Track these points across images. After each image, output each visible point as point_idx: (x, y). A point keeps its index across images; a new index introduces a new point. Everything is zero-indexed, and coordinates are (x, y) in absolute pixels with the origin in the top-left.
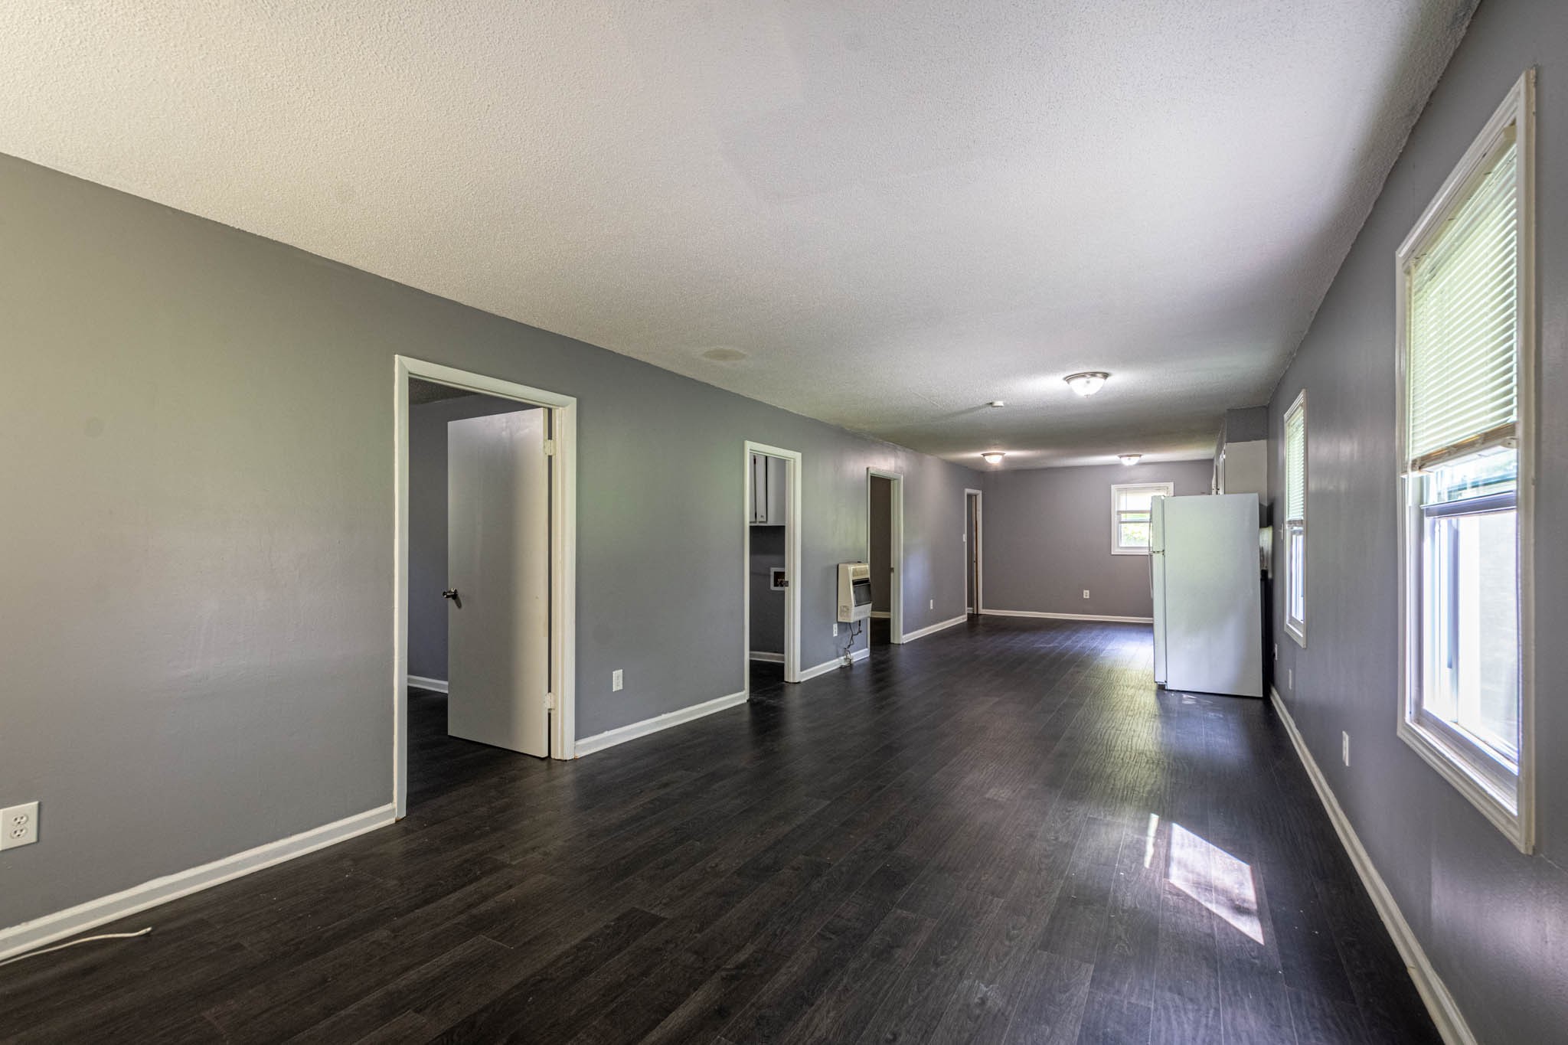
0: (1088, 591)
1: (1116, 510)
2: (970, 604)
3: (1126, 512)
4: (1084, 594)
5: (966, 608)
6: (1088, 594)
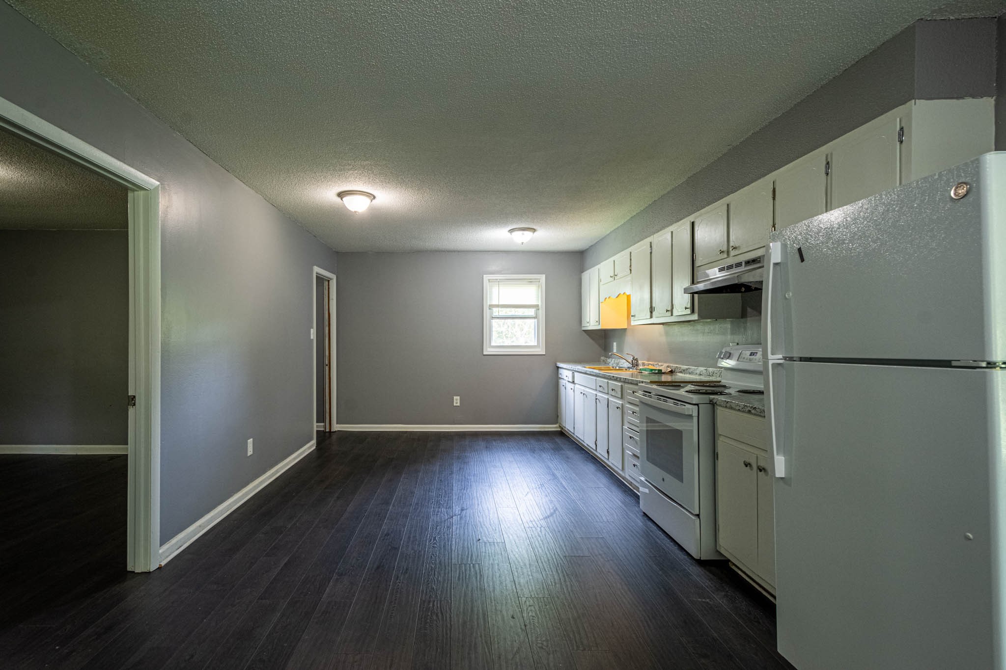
0: (458, 398)
1: (488, 304)
2: (321, 418)
3: (498, 306)
4: (455, 401)
5: (315, 424)
6: (459, 401)
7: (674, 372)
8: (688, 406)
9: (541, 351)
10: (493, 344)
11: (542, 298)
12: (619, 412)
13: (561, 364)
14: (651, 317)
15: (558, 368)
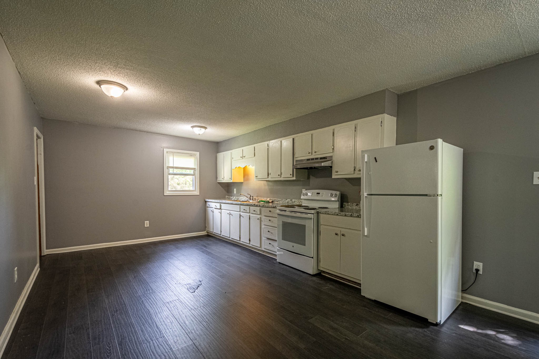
0: (148, 222)
1: (167, 166)
3: (172, 167)
4: (146, 224)
6: (148, 224)
7: (274, 202)
8: (309, 215)
9: (197, 193)
10: (169, 189)
11: (197, 165)
12: (259, 221)
13: (207, 200)
14: (268, 178)
15: (206, 202)
